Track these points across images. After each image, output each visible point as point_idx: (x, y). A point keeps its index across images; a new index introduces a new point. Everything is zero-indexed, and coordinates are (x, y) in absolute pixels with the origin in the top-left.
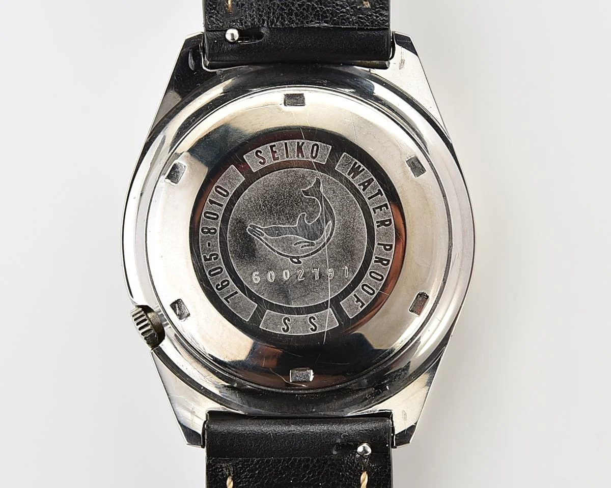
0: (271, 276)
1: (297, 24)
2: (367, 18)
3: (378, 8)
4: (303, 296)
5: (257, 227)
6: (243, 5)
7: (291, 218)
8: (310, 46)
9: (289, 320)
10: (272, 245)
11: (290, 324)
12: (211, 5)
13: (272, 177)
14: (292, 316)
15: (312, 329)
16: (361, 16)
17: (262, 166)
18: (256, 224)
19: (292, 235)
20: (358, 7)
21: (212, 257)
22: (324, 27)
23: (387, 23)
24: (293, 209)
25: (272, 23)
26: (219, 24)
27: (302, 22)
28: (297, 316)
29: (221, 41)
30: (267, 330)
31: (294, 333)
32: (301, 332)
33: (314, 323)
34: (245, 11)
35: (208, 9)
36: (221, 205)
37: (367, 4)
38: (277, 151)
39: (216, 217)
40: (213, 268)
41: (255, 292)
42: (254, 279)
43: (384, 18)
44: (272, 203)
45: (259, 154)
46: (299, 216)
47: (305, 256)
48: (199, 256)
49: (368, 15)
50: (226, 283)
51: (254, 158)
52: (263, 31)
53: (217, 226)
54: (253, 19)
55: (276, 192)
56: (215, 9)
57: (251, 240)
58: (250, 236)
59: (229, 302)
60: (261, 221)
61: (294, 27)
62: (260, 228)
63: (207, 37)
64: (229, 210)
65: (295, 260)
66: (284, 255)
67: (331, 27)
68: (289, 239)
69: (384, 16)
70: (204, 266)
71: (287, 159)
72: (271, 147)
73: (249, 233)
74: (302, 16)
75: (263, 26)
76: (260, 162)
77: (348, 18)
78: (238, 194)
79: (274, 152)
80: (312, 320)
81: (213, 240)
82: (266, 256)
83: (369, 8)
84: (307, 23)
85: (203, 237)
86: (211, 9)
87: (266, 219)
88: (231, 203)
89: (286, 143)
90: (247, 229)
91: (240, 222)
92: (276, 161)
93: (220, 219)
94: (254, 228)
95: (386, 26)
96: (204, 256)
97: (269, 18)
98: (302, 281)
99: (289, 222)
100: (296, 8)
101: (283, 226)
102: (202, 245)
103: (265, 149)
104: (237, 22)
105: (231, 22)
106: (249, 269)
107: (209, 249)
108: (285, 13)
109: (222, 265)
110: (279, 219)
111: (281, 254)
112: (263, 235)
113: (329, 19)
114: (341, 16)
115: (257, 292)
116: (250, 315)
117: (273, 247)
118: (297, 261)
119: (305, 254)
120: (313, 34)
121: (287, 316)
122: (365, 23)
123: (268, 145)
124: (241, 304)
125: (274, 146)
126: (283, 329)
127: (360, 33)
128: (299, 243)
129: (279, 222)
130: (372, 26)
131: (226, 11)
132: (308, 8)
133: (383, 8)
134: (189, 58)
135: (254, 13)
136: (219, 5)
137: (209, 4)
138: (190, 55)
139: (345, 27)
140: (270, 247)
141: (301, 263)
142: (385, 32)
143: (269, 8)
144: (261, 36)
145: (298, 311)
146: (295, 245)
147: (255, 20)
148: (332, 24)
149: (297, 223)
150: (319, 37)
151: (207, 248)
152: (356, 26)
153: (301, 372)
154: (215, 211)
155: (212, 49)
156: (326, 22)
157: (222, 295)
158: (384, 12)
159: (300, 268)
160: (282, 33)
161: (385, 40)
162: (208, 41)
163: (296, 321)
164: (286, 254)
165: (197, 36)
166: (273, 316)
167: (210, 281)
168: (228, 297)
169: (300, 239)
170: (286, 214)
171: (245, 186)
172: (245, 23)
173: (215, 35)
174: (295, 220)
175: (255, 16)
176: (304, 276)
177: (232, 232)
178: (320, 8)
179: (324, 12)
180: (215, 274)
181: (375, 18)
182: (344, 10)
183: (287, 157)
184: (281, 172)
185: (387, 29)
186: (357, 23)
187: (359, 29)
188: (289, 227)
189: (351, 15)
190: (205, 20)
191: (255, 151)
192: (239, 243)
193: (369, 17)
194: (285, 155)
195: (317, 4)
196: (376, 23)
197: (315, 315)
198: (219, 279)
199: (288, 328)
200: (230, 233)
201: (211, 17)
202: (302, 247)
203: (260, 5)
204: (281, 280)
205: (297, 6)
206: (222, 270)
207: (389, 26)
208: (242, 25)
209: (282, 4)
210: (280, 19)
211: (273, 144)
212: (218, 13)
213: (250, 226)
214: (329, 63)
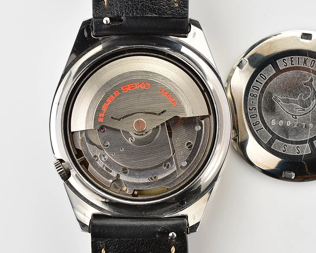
0: (281, 123)
1: (140, 15)
2: (176, 12)
3: (182, 7)
4: (296, 135)
5: (278, 97)
6: (113, 5)
7: (296, 95)
8: (147, 26)
9: (286, 146)
10: (284, 107)
11: (287, 148)
12: (96, 5)
13: (289, 73)
14: (288, 144)
15: (297, 152)
16: (173, 11)
17: (285, 67)
18: (278, 95)
19: (295, 104)
20: (172, 6)
21: (253, 109)
22: (154, 16)
23: (187, 15)
24: (297, 91)
25: (128, 14)
26: (100, 15)
27: (143, 14)
28: (291, 145)
29: (101, 23)
30: (275, 149)
31: (288, 153)
32: (291, 153)
33: (299, 150)
34: (114, 8)
35: (95, 6)
36: (262, 84)
37: (176, 5)
38: (294, 61)
39: (258, 89)
40: (253, 114)
41: (272, 130)
42: (272, 123)
43: (185, 12)
44: (287, 86)
45: (284, 61)
46: (300, 95)
47: (299, 116)
48: (247, 107)
49: (177, 10)
50: (258, 123)
51: (282, 62)
52: (123, 18)
53: (258, 93)
54: (118, 12)
55: (290, 81)
56: (98, 6)
57: (274, 103)
58: (274, 101)
59: (258, 133)
60: (280, 95)
61: (138, 16)
62: (279, 98)
63: (94, 21)
64: (265, 86)
65: (294, 117)
66: (289, 113)
67: (158, 17)
68: (293, 106)
69: (185, 11)
70: (248, 113)
71: (298, 66)
72: (291, 58)
73: (273, 99)
74: (143, 11)
75: (123, 16)
76: (284, 65)
77: (167, 12)
78: (271, 79)
79: (292, 61)
80: (298, 148)
81: (255, 100)
82: (280, 112)
83: (177, 7)
84: (145, 14)
85: (250, 98)
86: (96, 7)
87: (283, 94)
88: (267, 83)
89: (299, 58)
90: (273, 98)
91: (270, 93)
92: (293, 66)
93: (260, 90)
94: (276, 97)
95: (186, 16)
96: (249, 108)
97: (126, 11)
98: (296, 127)
99: (294, 97)
100: (140, 6)
101: (290, 99)
102: (249, 102)
103: (288, 59)
104: (110, 14)
105: (106, 13)
106: (270, 118)
107: (252, 104)
108: (134, 9)
109: (257, 114)
110: (289, 95)
111: (287, 112)
112: (280, 102)
113: (157, 12)
114: (163, 11)
115: (273, 130)
116: (267, 140)
117: (284, 109)
118: (295, 117)
119: (299, 114)
120: (148, 20)
121: (285, 144)
122: (175, 14)
123: (290, 57)
124: (264, 134)
125: (293, 58)
126: (283, 150)
127: (173, 20)
128: (297, 108)
129: (289, 96)
130: (179, 16)
131: (104, 8)
132: (146, 7)
133: (185, 7)
134: (85, 31)
135: (118, 9)
136: (100, 5)
137: (96, 4)
138: (85, 30)
139: (165, 16)
140: (282, 108)
141: (297, 118)
142: (186, 19)
143: (126, 6)
144: (121, 21)
145: (292, 142)
146: (295, 109)
147: (119, 12)
148: (158, 15)
149: (298, 98)
150: (151, 21)
151: (251, 104)
152: (171, 16)
153: (289, 173)
154: (258, 86)
155: (96, 27)
156: (155, 14)
157: (255, 129)
158: (185, 9)
159: (296, 121)
160: (132, 20)
161: (185, 23)
162: (94, 23)
163: (290, 147)
164: (290, 113)
165: (89, 20)
166: (279, 143)
167: (250, 121)
168: (258, 130)
169: (298, 107)
170: (293, 93)
171: (275, 76)
172: (114, 14)
173: (98, 20)
174: (297, 97)
175: (118, 11)
176: (297, 125)
177: (265, 97)
178: (152, 6)
179: (154, 9)
180: (253, 118)
181: (180, 12)
182: (165, 8)
183: (298, 64)
184: (294, 72)
185: (187, 17)
186: (171, 14)
187: (172, 18)
188: (294, 100)
189: (168, 10)
190: (93, 12)
191: (282, 59)
192: (268, 104)
193: (178, 12)
194: (297, 63)
195: (151, 5)
196: (181, 15)
197: (300, 146)
198: (255, 120)
199: (285, 150)
200: (264, 98)
201: (96, 11)
202: (299, 111)
203: (121, 5)
204: (286, 125)
205: (140, 5)
206: (257, 116)
207: (188, 16)
208: (112, 15)
209: (133, 4)
210: (132, 12)
211: (292, 57)
212: (100, 9)
213: (275, 96)
214: (157, 35)
